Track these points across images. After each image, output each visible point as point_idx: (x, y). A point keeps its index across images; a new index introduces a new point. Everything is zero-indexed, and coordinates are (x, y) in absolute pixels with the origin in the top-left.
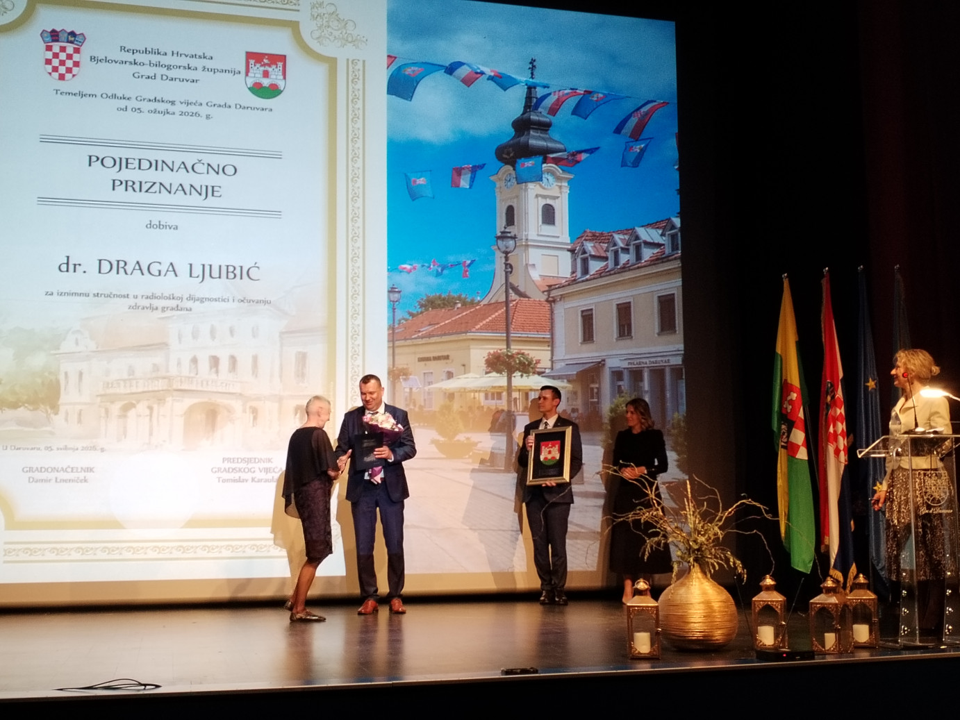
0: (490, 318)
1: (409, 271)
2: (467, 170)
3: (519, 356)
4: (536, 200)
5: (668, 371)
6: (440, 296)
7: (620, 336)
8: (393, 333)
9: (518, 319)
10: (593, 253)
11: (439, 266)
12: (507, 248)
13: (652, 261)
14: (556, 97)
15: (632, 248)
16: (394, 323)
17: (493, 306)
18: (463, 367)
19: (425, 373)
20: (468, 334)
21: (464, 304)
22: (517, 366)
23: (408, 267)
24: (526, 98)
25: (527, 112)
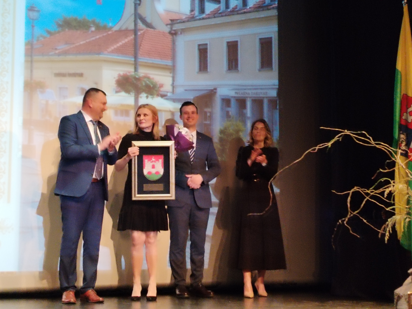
0: (121, 43)
3: (145, 79)
5: (265, 101)
7: (229, 69)
8: (32, 48)
9: (145, 46)
13: (255, 8)
18: (95, 85)
19: (60, 88)
20: (101, 56)
21: (98, 28)
22: (143, 88)
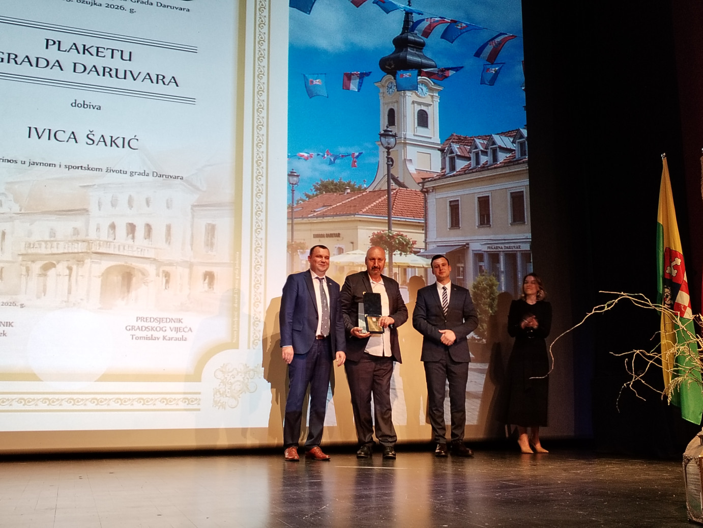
0: (375, 203)
1: (306, 159)
2: (356, 76)
3: (399, 237)
4: (413, 105)
5: (519, 255)
6: (332, 183)
7: (481, 224)
8: (292, 211)
9: (397, 205)
10: (459, 154)
11: (331, 156)
12: (389, 144)
13: (505, 163)
14: (429, 23)
15: (489, 151)
16: (293, 202)
17: (377, 193)
18: (351, 244)
20: (356, 216)
21: (353, 189)
22: (397, 246)
23: (306, 155)
24: (404, 21)
25: (405, 32)
